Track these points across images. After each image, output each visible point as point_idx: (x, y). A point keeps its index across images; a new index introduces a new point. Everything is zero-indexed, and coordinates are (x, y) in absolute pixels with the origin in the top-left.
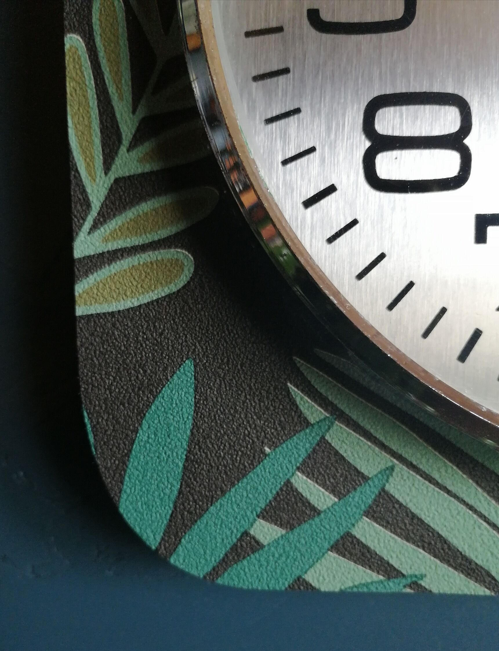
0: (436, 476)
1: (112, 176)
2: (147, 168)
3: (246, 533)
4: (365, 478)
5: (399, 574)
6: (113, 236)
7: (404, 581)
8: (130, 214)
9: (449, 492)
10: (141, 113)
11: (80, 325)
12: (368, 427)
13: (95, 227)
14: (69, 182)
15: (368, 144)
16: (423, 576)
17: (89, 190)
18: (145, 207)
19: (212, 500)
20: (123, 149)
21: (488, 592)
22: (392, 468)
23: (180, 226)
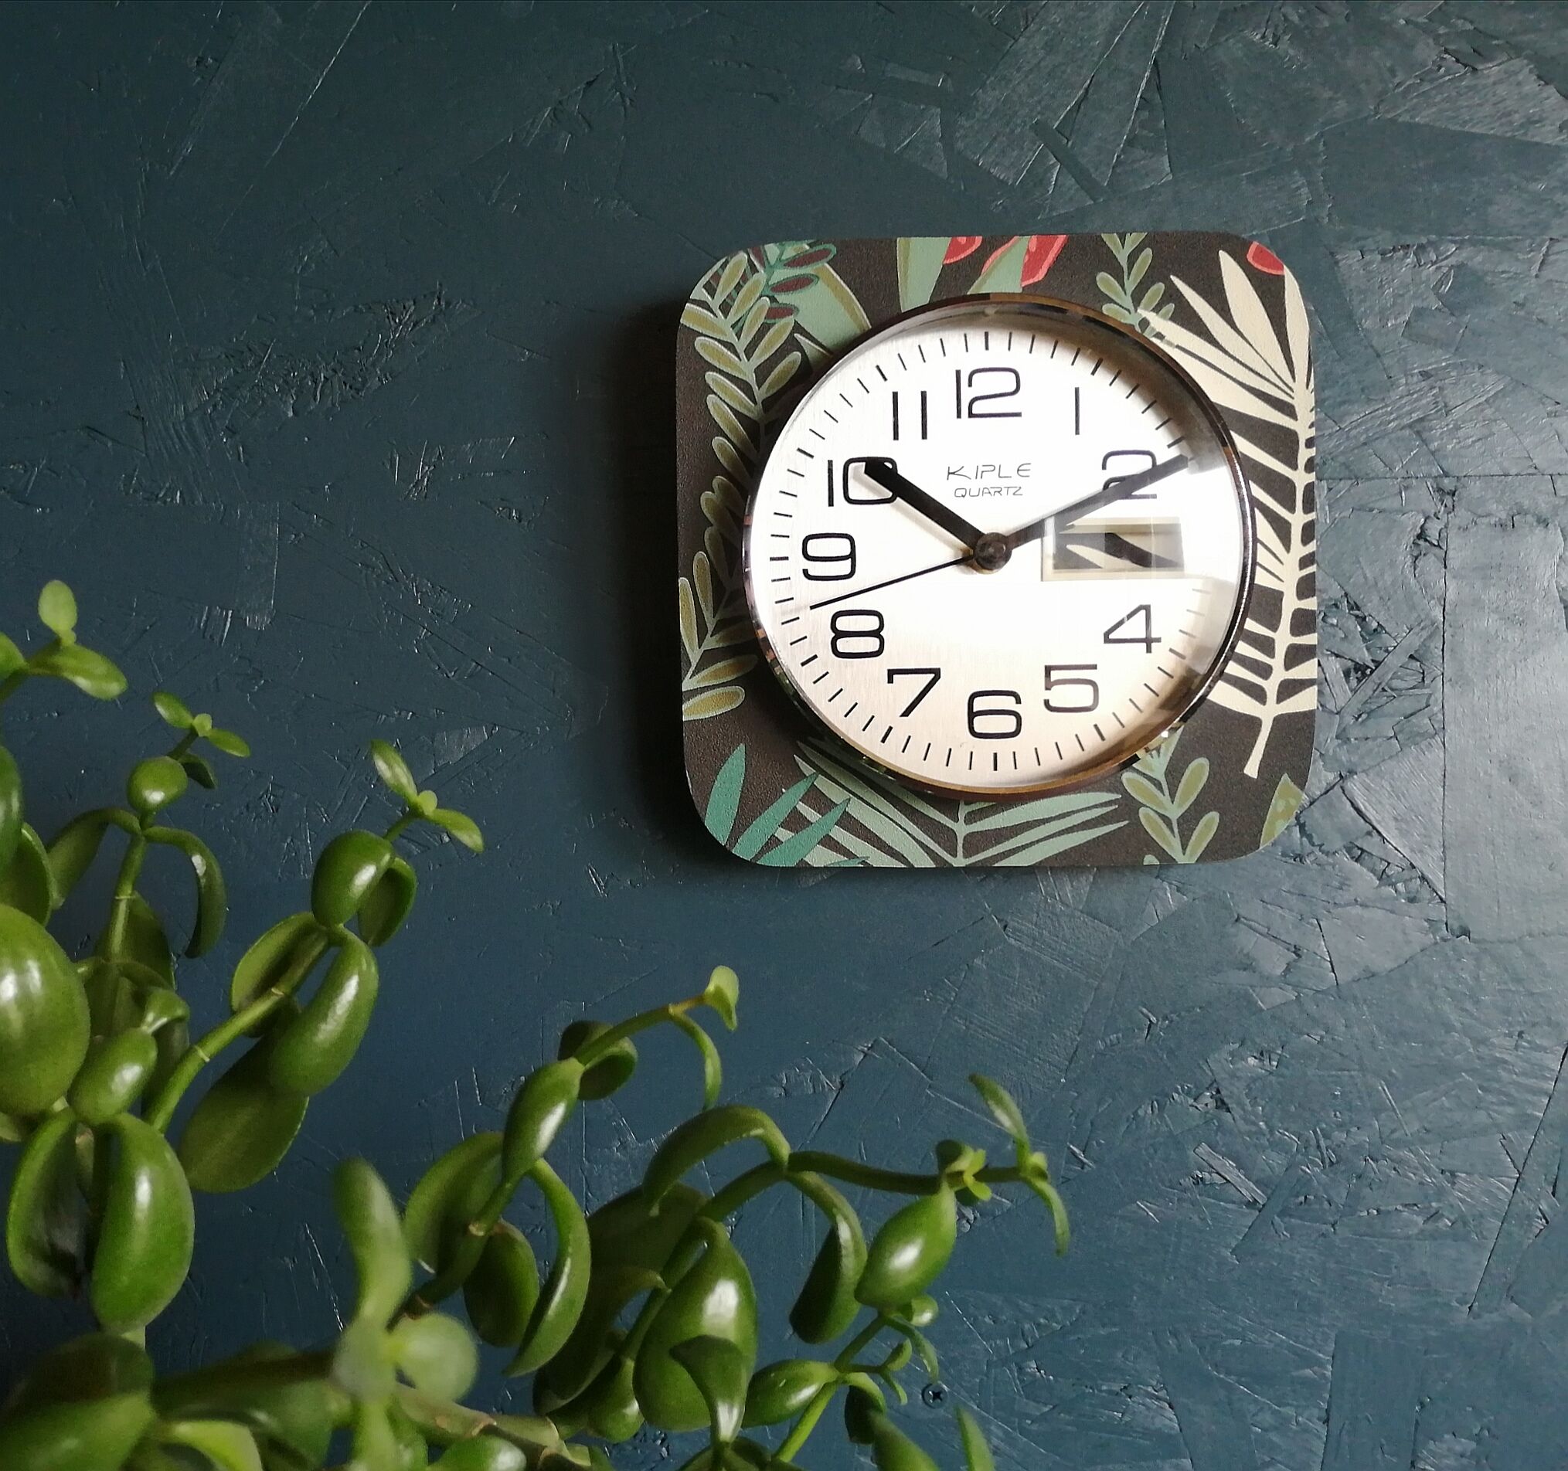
0: (872, 803)
1: (703, 649)
2: (721, 645)
3: (773, 835)
4: (837, 805)
5: (855, 857)
6: (704, 679)
7: (858, 861)
8: (712, 669)
9: (880, 812)
10: (718, 617)
11: (685, 725)
12: (836, 777)
13: (693, 675)
14: (680, 652)
15: (833, 635)
16: (868, 857)
17: (690, 656)
18: (719, 665)
19: (755, 818)
20: (708, 636)
21: (903, 866)
22: (849, 800)
23: (739, 675)
